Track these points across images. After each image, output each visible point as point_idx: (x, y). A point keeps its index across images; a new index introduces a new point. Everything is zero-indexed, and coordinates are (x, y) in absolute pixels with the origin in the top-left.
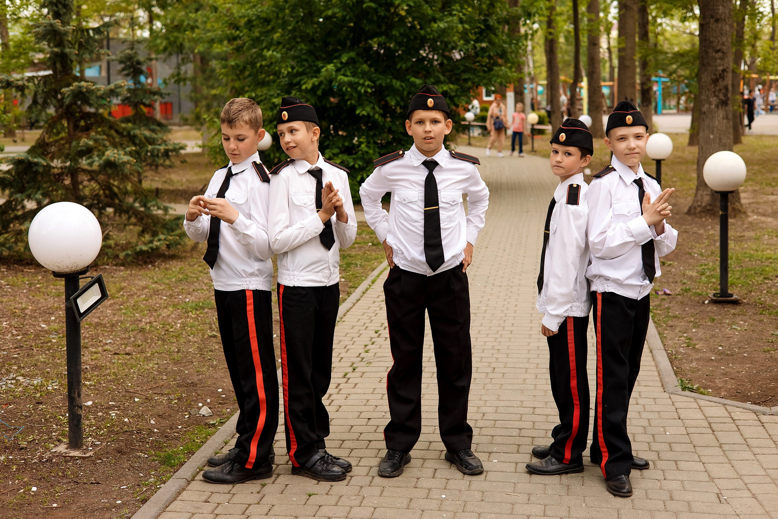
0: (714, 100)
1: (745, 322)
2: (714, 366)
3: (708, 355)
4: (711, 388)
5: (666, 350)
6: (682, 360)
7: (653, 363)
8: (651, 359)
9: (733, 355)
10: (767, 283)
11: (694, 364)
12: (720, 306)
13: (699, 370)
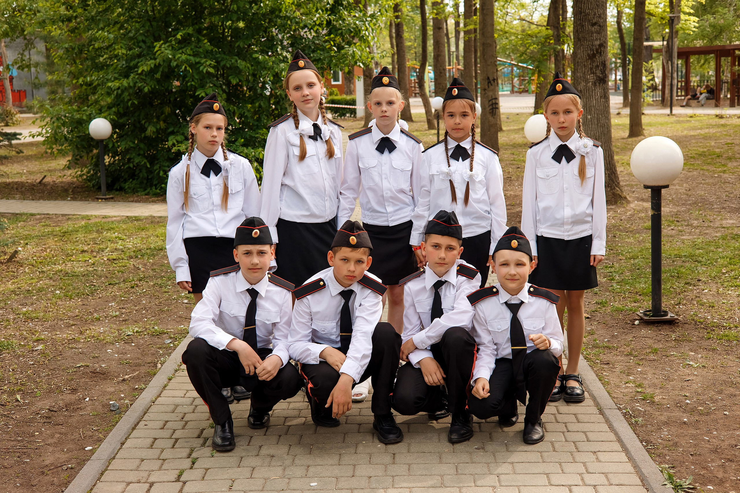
0: (591, 78)
1: (695, 351)
2: (694, 437)
3: (677, 414)
4: (710, 482)
5: (619, 409)
6: (646, 425)
7: (612, 437)
8: (605, 427)
9: (708, 414)
10: (691, 290)
11: (665, 433)
12: (654, 328)
13: (676, 444)
